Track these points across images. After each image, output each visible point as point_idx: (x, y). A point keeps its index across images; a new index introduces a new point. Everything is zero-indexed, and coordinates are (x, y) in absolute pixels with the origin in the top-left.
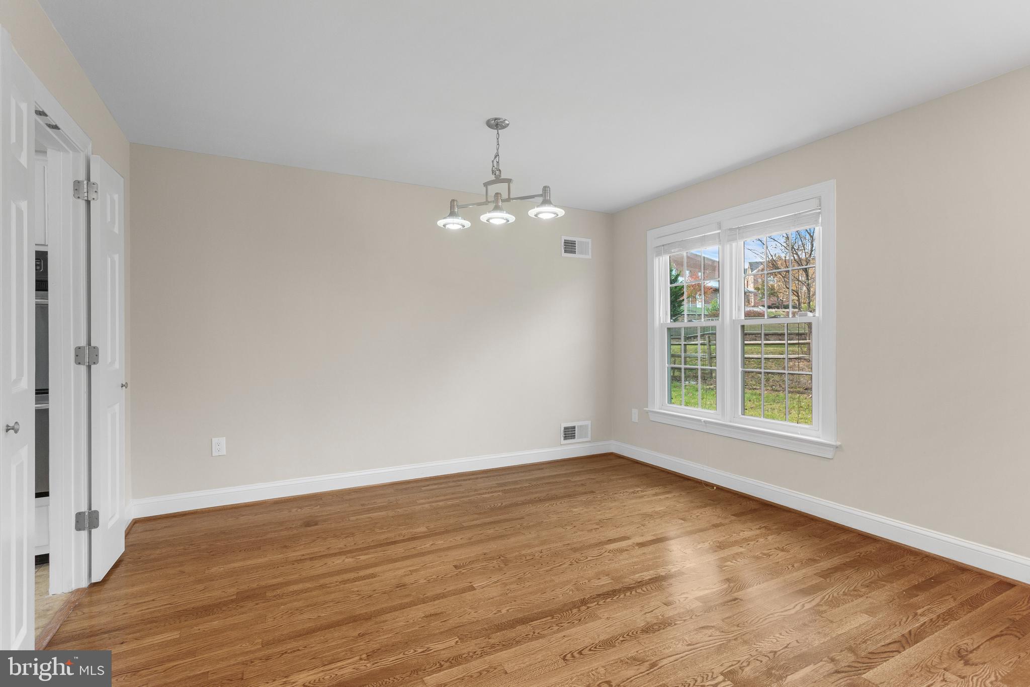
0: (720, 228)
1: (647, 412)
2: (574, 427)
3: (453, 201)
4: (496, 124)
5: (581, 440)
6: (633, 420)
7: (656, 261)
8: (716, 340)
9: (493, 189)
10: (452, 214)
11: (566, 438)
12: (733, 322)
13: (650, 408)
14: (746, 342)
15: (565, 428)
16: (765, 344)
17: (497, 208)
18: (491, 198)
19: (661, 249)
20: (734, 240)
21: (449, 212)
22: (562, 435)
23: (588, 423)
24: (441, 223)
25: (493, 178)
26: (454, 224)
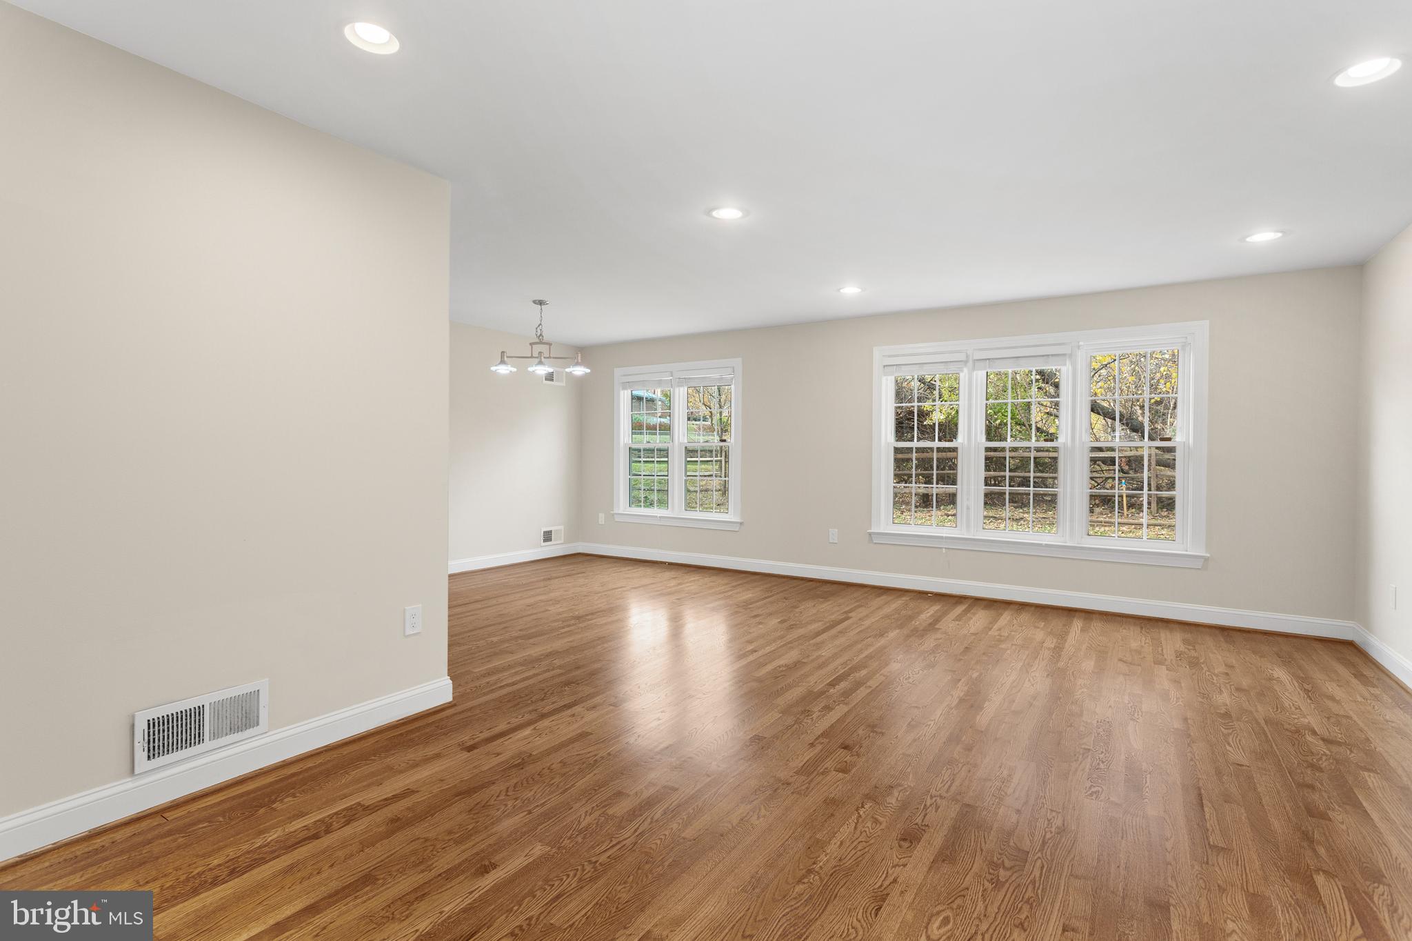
0: (672, 376)
1: (613, 515)
2: (551, 531)
3: (503, 352)
4: (541, 303)
5: (555, 543)
6: (600, 523)
7: (622, 392)
8: (667, 457)
9: (537, 348)
10: (503, 362)
11: (545, 541)
12: (680, 444)
13: (616, 511)
14: (688, 459)
15: (544, 532)
16: (701, 461)
17: (540, 363)
18: (536, 354)
19: (625, 385)
20: (682, 386)
21: (500, 360)
22: (542, 538)
23: (561, 527)
24: (493, 368)
25: (537, 340)
26: (503, 370)
